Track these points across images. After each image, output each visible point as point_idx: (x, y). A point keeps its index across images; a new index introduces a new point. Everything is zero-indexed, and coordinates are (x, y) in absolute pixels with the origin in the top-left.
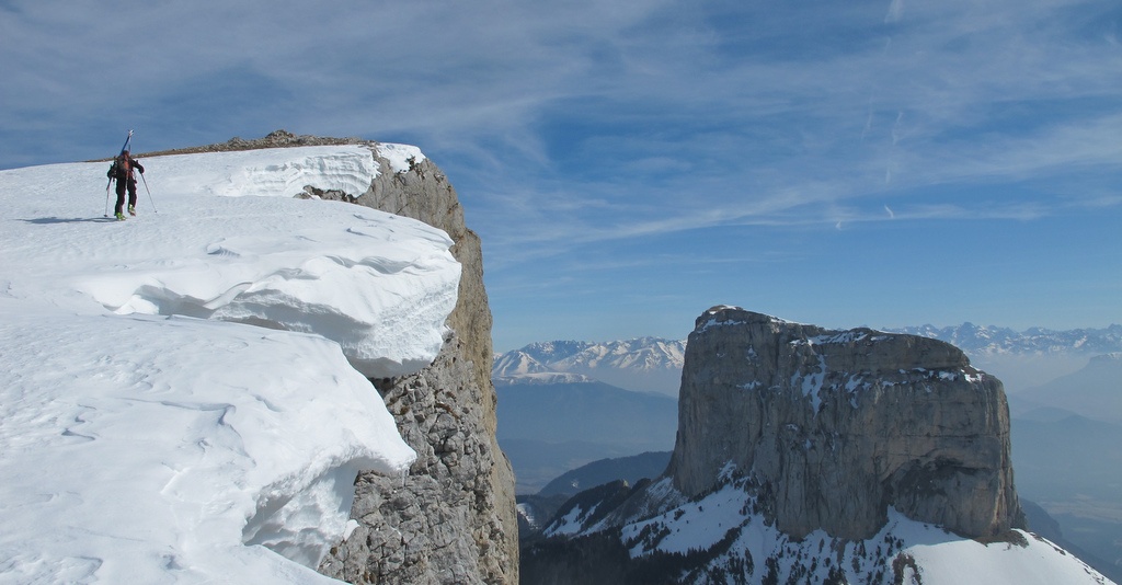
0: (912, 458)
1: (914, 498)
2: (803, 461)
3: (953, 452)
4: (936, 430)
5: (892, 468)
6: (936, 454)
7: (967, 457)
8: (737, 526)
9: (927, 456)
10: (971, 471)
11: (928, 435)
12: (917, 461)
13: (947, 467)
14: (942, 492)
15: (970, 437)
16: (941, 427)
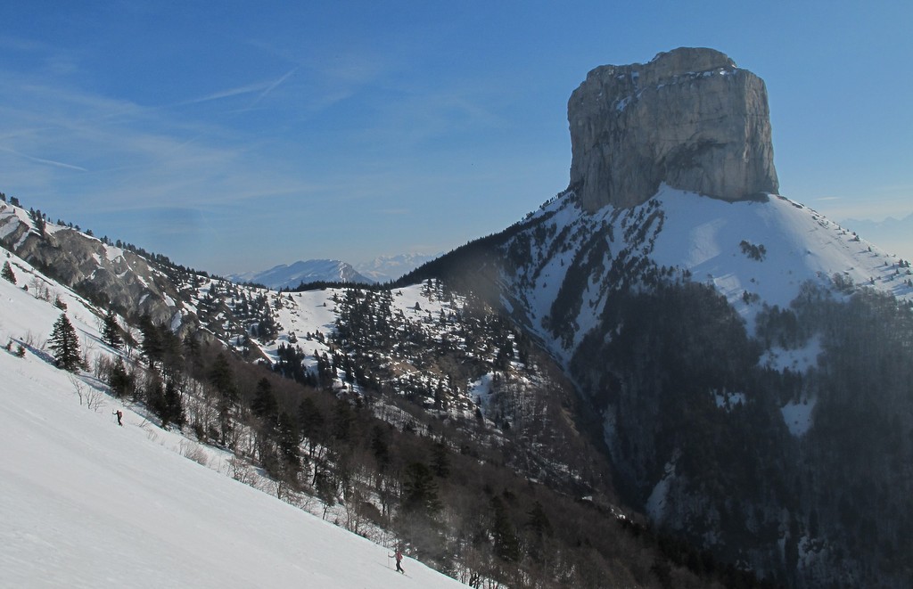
0: (680, 142)
1: (679, 173)
2: (599, 154)
3: (711, 134)
4: (696, 116)
5: (664, 151)
6: (698, 136)
7: (718, 135)
8: (555, 210)
9: (691, 139)
10: (722, 146)
11: (691, 122)
12: (685, 144)
13: (705, 145)
14: (699, 165)
15: (721, 118)
16: (700, 114)
